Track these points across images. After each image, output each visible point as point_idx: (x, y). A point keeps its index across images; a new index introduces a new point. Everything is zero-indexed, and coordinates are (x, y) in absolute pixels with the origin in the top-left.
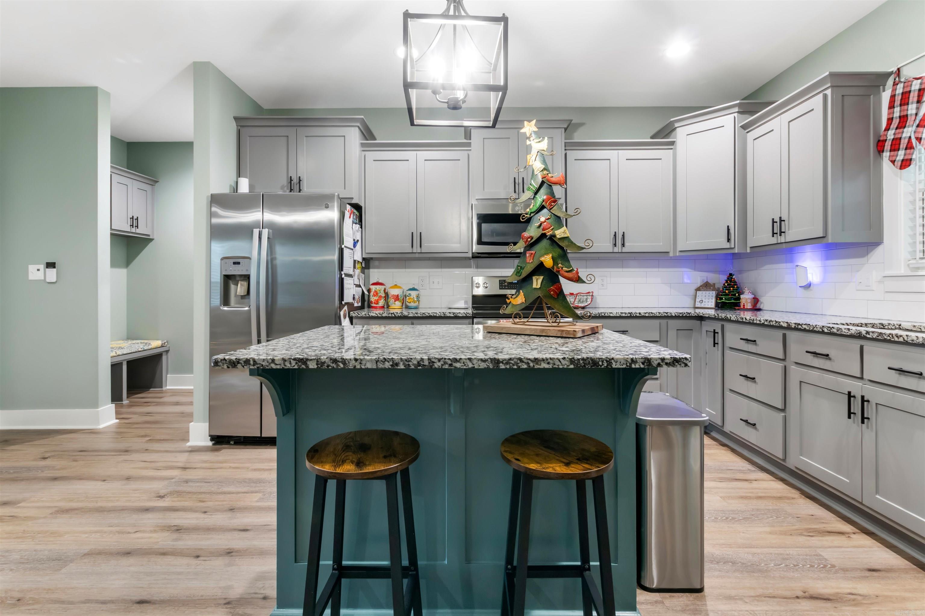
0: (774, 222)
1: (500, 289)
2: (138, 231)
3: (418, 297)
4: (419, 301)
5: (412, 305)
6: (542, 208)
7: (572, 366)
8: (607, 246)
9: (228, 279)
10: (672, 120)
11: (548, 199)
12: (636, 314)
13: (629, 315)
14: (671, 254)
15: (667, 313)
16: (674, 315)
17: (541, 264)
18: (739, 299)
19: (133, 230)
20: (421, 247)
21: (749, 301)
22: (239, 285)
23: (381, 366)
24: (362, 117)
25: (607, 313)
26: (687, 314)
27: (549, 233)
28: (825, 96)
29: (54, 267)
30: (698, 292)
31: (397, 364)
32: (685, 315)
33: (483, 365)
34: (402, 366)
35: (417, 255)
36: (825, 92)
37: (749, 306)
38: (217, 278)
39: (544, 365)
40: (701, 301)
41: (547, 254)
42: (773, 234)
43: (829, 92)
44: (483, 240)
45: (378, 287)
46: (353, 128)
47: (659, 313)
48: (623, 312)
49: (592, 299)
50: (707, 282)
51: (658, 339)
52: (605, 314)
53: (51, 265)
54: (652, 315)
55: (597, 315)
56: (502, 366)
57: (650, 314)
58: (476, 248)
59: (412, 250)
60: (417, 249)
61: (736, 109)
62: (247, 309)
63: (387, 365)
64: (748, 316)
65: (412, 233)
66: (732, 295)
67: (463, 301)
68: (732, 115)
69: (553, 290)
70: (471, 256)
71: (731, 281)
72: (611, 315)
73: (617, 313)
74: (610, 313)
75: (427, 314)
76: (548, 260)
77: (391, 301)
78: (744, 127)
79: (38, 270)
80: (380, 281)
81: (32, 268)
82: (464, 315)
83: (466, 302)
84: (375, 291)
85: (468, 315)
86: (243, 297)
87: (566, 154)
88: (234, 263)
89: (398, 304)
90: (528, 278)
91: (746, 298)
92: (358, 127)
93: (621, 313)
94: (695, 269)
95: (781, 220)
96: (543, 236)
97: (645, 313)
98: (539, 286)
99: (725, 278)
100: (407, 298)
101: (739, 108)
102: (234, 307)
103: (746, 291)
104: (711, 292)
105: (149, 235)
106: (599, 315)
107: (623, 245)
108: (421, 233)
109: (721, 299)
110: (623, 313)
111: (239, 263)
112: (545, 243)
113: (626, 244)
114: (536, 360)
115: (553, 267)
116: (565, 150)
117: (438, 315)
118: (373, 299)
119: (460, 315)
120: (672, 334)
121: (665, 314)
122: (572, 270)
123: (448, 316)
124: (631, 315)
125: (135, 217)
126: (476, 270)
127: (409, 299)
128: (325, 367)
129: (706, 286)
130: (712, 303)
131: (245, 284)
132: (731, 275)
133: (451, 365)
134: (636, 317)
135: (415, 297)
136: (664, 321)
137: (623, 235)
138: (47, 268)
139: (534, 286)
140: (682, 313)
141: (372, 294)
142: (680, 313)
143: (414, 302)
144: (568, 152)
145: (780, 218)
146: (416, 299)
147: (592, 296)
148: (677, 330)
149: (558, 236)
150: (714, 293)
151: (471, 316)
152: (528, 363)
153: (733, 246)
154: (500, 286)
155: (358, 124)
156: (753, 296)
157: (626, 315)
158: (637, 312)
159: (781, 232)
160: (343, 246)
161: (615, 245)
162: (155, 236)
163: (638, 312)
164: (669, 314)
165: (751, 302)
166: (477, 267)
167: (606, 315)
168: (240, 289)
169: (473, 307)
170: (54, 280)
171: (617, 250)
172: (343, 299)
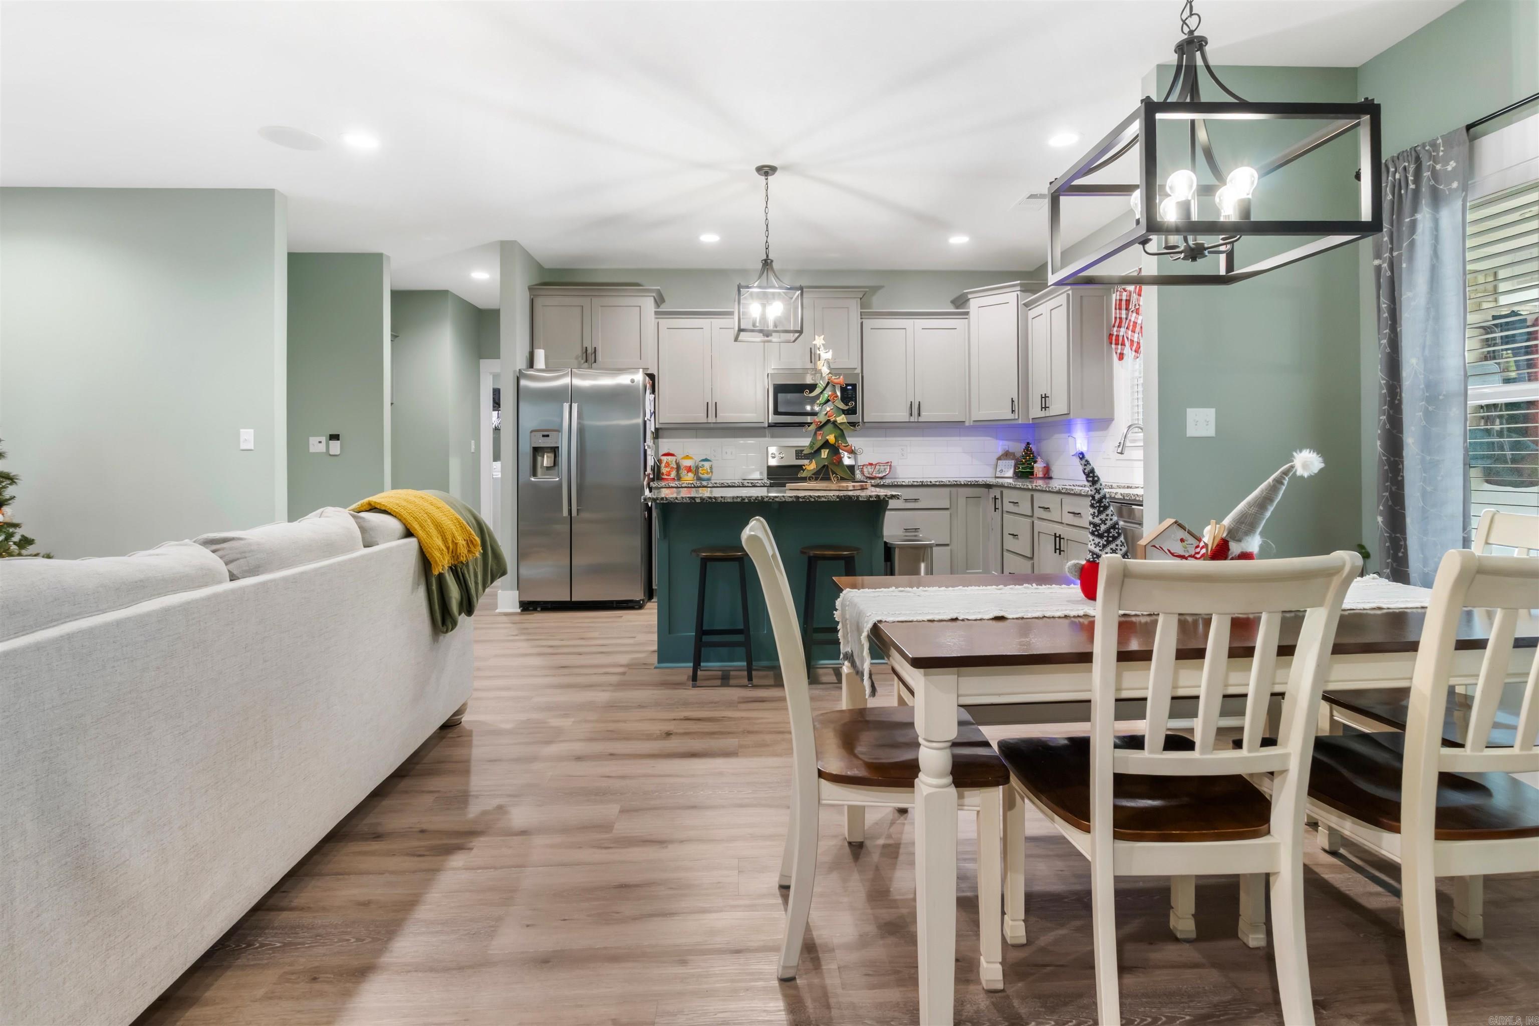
0: (1042, 397)
1: (796, 459)
3: (711, 468)
4: (712, 472)
5: (705, 476)
6: (828, 401)
7: (838, 500)
8: (902, 415)
9: (537, 451)
10: (965, 291)
11: (832, 395)
12: (927, 483)
13: (921, 484)
14: (967, 424)
15: (956, 481)
16: (963, 483)
17: (827, 441)
18: (1033, 468)
20: (716, 417)
21: (1040, 470)
22: (545, 456)
23: (735, 500)
24: (659, 288)
26: (975, 482)
27: (832, 419)
28: (1068, 295)
29: (338, 440)
30: (999, 461)
31: (744, 499)
32: (973, 483)
35: (712, 425)
36: (1068, 292)
37: (1040, 475)
38: (526, 449)
39: (823, 499)
40: (1001, 471)
41: (831, 434)
42: (1042, 408)
43: (1070, 292)
44: (779, 410)
45: (669, 458)
46: (649, 298)
47: (949, 481)
48: (915, 481)
49: (890, 468)
50: (1008, 451)
51: (949, 507)
52: (897, 483)
53: (334, 437)
55: (890, 484)
56: (801, 500)
57: (941, 482)
58: (772, 418)
59: (707, 420)
60: (712, 419)
61: (1019, 288)
62: (558, 479)
63: (739, 500)
64: (1040, 484)
65: (708, 403)
66: (1028, 464)
67: (758, 472)
68: (1016, 293)
69: (835, 459)
70: (767, 426)
71: (1027, 450)
72: (904, 484)
73: (908, 482)
74: (902, 482)
75: (726, 484)
76: (831, 438)
77: (683, 472)
78: (1026, 305)
79: (320, 442)
80: (671, 452)
81: (313, 440)
83: (761, 473)
84: (667, 462)
86: (548, 468)
87: (862, 323)
88: (544, 436)
89: (691, 475)
90: (818, 451)
91: (1039, 467)
92: (654, 297)
93: (912, 482)
94: (997, 438)
95: (1046, 397)
96: (828, 421)
97: (936, 482)
98: (826, 457)
99: (1023, 446)
100: (700, 469)
101: (1021, 287)
102: (541, 478)
103: (1039, 459)
104: (1010, 461)
107: (919, 415)
108: (716, 403)
109: (1019, 468)
111: (548, 436)
112: (830, 426)
113: (923, 413)
115: (835, 443)
116: (861, 318)
118: (664, 470)
120: (962, 501)
122: (848, 445)
126: (772, 439)
127: (702, 470)
128: (705, 501)
129: (1006, 455)
130: (1010, 473)
131: (552, 455)
132: (1028, 444)
133: (773, 500)
134: (927, 486)
135: (708, 469)
136: (954, 490)
137: (919, 405)
138: (330, 440)
139: (823, 457)
141: (663, 465)
143: (707, 473)
144: (863, 320)
145: (1045, 394)
146: (709, 471)
147: (890, 466)
148: (967, 497)
149: (838, 422)
150: (1012, 463)
152: (814, 498)
153: (1017, 418)
154: (796, 456)
155: (654, 295)
156: (1045, 465)
157: (917, 484)
159: (1045, 408)
160: (645, 415)
161: (911, 415)
163: (929, 480)
164: (958, 482)
165: (1043, 471)
166: (772, 436)
167: (899, 483)
168: (546, 460)
169: (768, 478)
170: (338, 452)
171: (912, 419)
172: (646, 470)
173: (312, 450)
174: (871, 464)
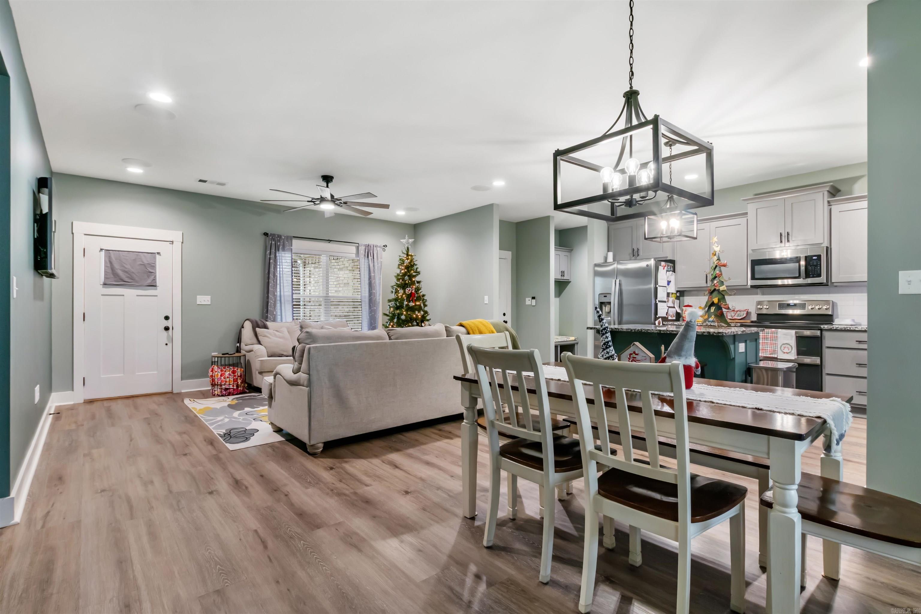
1: (779, 309)
2: (564, 278)
6: (716, 277)
9: (602, 304)
17: (713, 302)
19: (562, 278)
22: (606, 307)
23: (628, 331)
27: (717, 288)
29: (535, 299)
31: (632, 330)
33: (656, 332)
34: (633, 331)
38: (597, 303)
41: (716, 297)
44: (757, 277)
45: (688, 308)
53: (533, 298)
56: (662, 332)
58: (753, 282)
59: (707, 285)
60: (709, 284)
63: (630, 330)
65: (707, 275)
69: (719, 313)
70: (749, 287)
76: (716, 300)
79: (529, 300)
80: (690, 304)
81: (527, 299)
84: (686, 310)
86: (608, 313)
87: (830, 209)
88: (604, 296)
89: (701, 319)
90: (710, 308)
98: (714, 311)
105: (569, 280)
111: (606, 296)
112: (716, 293)
114: (672, 331)
115: (718, 303)
116: (829, 206)
118: (685, 315)
125: (563, 271)
131: (609, 306)
141: (684, 312)
144: (832, 207)
149: (721, 290)
160: (657, 286)
162: (571, 280)
168: (606, 309)
170: (535, 305)
172: (657, 315)
173: (527, 304)
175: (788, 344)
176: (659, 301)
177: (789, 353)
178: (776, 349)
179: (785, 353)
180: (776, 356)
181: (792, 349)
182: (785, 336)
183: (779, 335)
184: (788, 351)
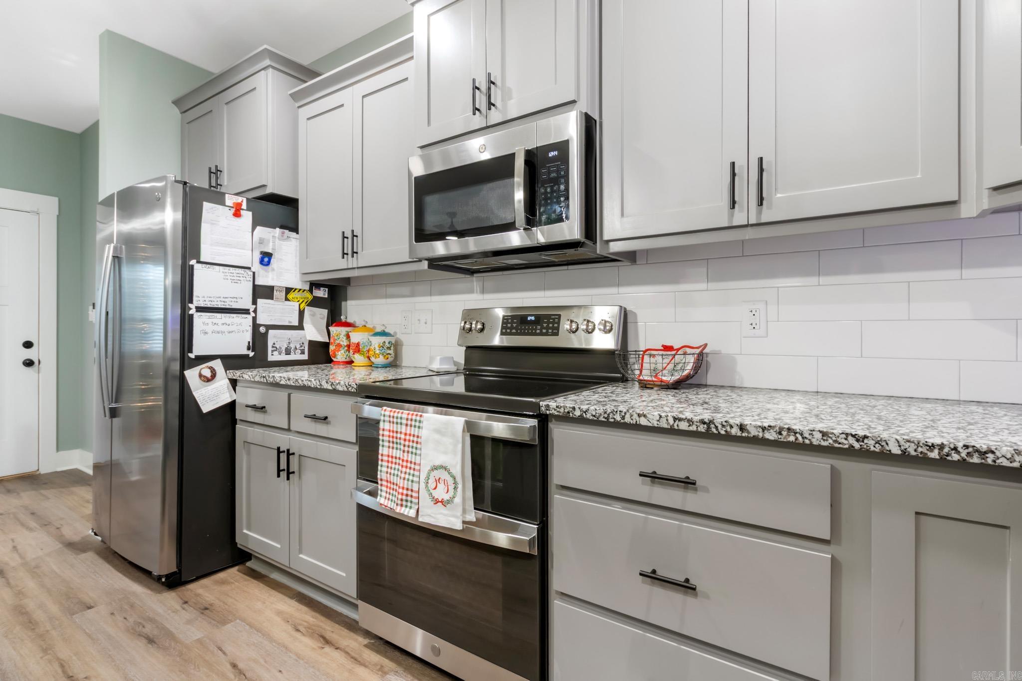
12: (728, 429)
13: (702, 428)
14: (966, 208)
16: (896, 450)
25: (632, 416)
26: (969, 454)
32: (955, 457)
47: (824, 434)
48: (684, 417)
52: (623, 418)
54: (792, 438)
55: (602, 419)
57: (784, 433)
65: (343, 231)
72: (643, 422)
73: (661, 417)
74: (639, 415)
82: (345, 389)
84: (337, 336)
85: (350, 389)
93: (675, 419)
97: (764, 429)
106: (607, 418)
110: (680, 420)
113: (776, 195)
117: (313, 386)
119: (341, 389)
121: (852, 441)
123: (325, 387)
124: (709, 428)
135: (377, 348)
136: (846, 469)
140: (942, 447)
142: (932, 447)
148: (917, 513)
151: (354, 392)
154: (502, 328)
157: (691, 428)
158: (732, 421)
160: (193, 262)
161: (736, 203)
164: (871, 443)
167: (627, 419)
171: (739, 218)
172: (191, 351)
174: (667, 348)
175: (445, 468)
176: (200, 309)
177: (448, 502)
178: (415, 488)
179: (437, 502)
180: (412, 513)
181: (455, 488)
182: (437, 436)
183: (424, 433)
184: (446, 497)
